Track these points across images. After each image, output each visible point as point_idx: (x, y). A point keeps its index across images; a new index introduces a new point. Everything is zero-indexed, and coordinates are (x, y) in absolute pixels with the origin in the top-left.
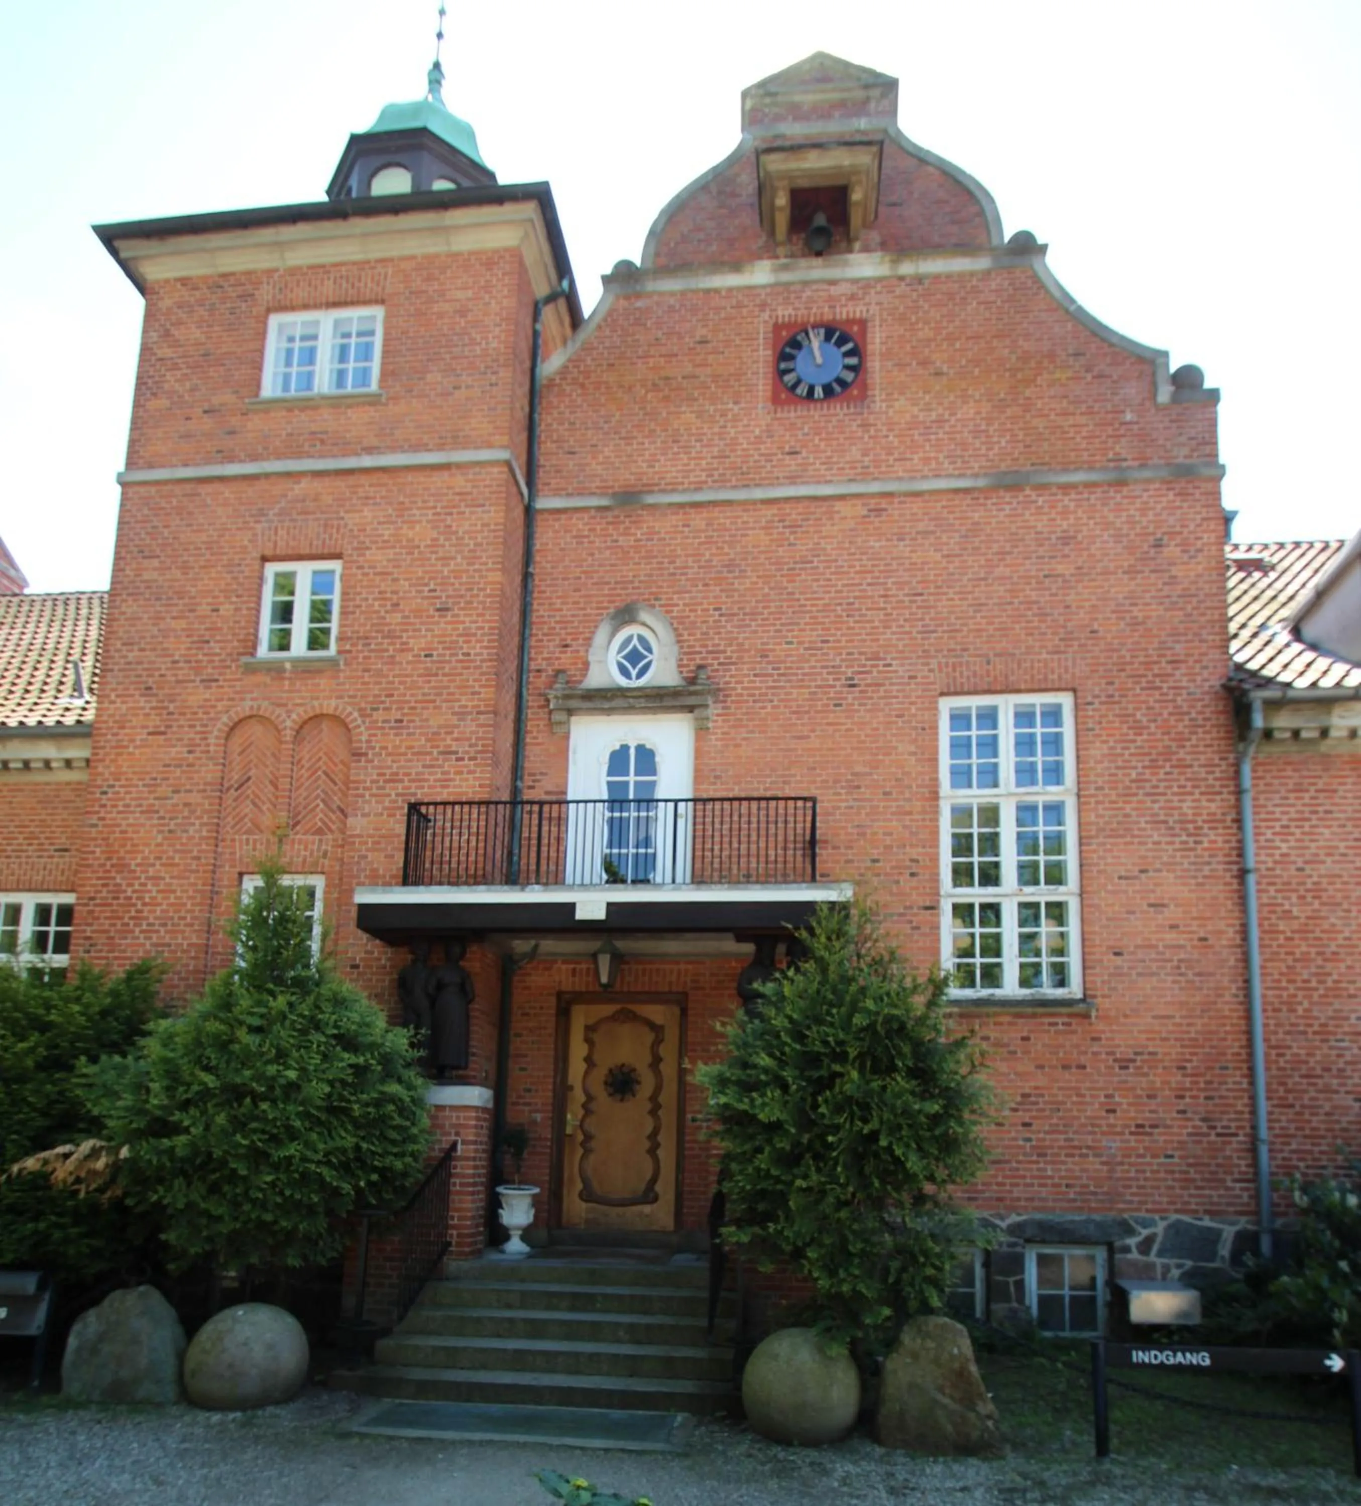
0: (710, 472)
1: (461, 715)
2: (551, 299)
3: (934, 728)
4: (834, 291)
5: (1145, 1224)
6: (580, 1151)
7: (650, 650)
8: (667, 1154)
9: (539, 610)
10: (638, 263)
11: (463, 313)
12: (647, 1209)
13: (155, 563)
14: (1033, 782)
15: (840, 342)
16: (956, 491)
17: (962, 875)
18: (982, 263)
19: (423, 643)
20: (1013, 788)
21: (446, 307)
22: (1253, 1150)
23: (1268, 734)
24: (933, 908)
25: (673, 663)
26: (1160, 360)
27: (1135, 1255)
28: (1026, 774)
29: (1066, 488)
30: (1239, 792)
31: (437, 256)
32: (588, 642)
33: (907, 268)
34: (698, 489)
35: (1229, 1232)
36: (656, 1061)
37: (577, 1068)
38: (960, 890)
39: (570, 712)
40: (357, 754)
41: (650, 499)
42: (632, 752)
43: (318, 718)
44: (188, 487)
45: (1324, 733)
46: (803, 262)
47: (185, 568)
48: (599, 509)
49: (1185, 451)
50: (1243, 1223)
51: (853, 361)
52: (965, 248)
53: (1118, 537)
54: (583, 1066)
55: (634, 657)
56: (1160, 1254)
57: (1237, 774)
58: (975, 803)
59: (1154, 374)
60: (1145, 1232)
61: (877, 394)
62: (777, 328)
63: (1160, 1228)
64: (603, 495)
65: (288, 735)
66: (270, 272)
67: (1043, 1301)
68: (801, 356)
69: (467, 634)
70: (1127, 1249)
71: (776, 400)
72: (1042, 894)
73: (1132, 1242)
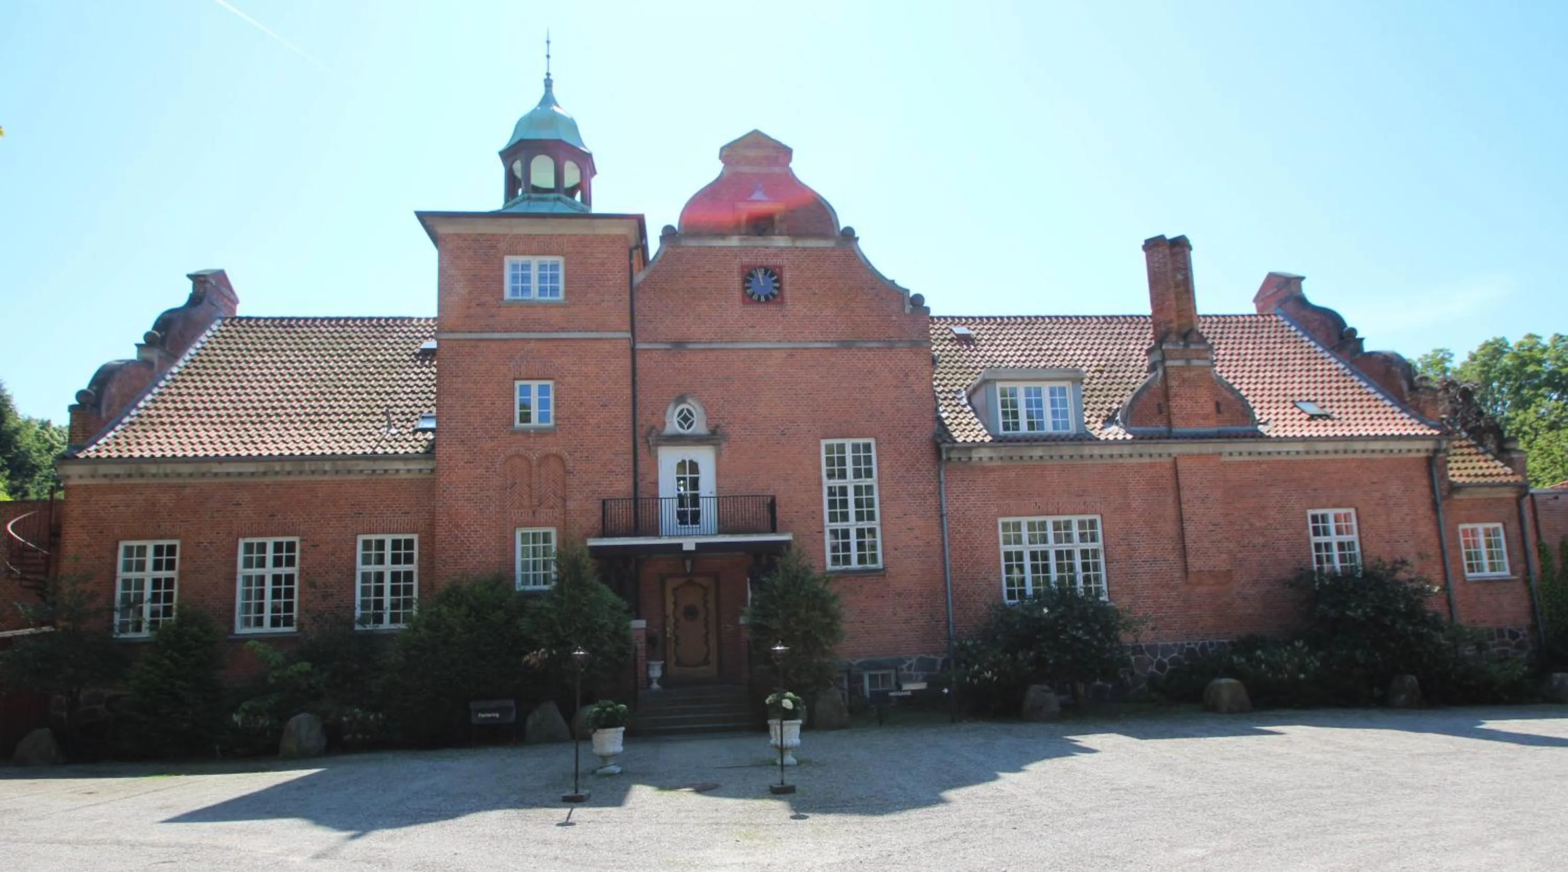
0: (716, 334)
1: (616, 454)
2: (637, 247)
3: (819, 453)
4: (768, 251)
5: (910, 659)
6: (673, 645)
7: (692, 416)
8: (713, 642)
9: (640, 397)
10: (676, 226)
11: (602, 264)
12: (705, 668)
13: (460, 379)
14: (861, 477)
15: (772, 275)
16: (824, 348)
17: (833, 518)
18: (830, 244)
19: (596, 421)
20: (852, 480)
21: (594, 261)
22: (948, 627)
23: (949, 459)
24: (822, 532)
25: (704, 423)
26: (906, 294)
27: (905, 672)
28: (857, 474)
29: (869, 349)
30: (940, 482)
31: (588, 235)
32: (665, 413)
33: (799, 244)
34: (711, 342)
35: (940, 660)
36: (706, 602)
37: (670, 607)
38: (832, 524)
39: (658, 445)
40: (568, 472)
41: (691, 346)
42: (687, 464)
43: (547, 456)
44: (473, 343)
45: (970, 458)
46: (753, 238)
47: (476, 383)
48: (666, 349)
49: (917, 335)
50: (945, 655)
51: (777, 285)
52: (824, 236)
53: (891, 372)
54: (672, 607)
55: (686, 419)
56: (915, 670)
57: (939, 476)
58: (837, 485)
59: (903, 299)
60: (908, 662)
61: (789, 302)
62: (743, 267)
63: (914, 660)
64: (667, 343)
65: (535, 463)
66: (505, 236)
67: (871, 692)
68: (754, 281)
69: (616, 418)
70: (902, 670)
71: (744, 302)
72: (865, 525)
73: (904, 666)
